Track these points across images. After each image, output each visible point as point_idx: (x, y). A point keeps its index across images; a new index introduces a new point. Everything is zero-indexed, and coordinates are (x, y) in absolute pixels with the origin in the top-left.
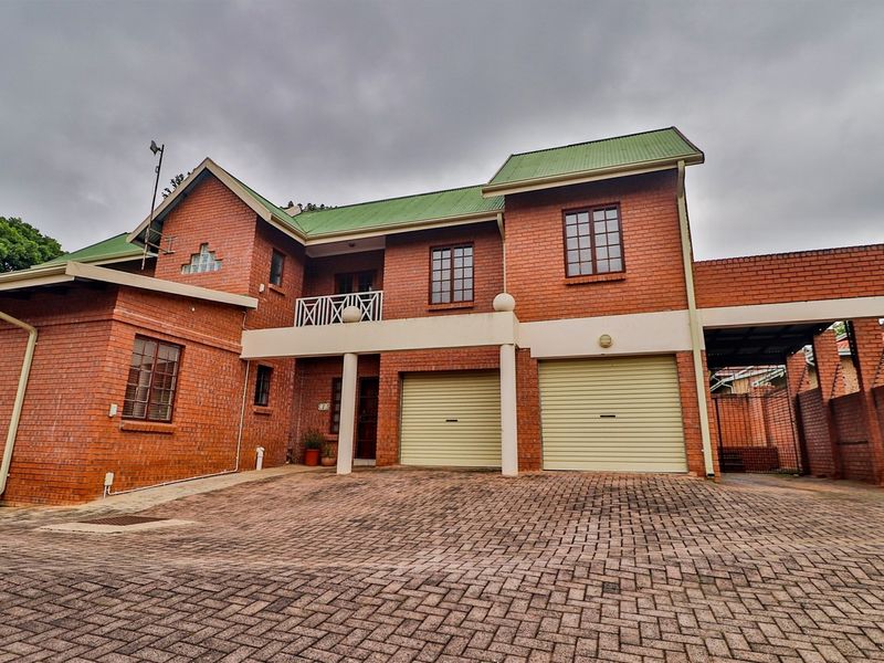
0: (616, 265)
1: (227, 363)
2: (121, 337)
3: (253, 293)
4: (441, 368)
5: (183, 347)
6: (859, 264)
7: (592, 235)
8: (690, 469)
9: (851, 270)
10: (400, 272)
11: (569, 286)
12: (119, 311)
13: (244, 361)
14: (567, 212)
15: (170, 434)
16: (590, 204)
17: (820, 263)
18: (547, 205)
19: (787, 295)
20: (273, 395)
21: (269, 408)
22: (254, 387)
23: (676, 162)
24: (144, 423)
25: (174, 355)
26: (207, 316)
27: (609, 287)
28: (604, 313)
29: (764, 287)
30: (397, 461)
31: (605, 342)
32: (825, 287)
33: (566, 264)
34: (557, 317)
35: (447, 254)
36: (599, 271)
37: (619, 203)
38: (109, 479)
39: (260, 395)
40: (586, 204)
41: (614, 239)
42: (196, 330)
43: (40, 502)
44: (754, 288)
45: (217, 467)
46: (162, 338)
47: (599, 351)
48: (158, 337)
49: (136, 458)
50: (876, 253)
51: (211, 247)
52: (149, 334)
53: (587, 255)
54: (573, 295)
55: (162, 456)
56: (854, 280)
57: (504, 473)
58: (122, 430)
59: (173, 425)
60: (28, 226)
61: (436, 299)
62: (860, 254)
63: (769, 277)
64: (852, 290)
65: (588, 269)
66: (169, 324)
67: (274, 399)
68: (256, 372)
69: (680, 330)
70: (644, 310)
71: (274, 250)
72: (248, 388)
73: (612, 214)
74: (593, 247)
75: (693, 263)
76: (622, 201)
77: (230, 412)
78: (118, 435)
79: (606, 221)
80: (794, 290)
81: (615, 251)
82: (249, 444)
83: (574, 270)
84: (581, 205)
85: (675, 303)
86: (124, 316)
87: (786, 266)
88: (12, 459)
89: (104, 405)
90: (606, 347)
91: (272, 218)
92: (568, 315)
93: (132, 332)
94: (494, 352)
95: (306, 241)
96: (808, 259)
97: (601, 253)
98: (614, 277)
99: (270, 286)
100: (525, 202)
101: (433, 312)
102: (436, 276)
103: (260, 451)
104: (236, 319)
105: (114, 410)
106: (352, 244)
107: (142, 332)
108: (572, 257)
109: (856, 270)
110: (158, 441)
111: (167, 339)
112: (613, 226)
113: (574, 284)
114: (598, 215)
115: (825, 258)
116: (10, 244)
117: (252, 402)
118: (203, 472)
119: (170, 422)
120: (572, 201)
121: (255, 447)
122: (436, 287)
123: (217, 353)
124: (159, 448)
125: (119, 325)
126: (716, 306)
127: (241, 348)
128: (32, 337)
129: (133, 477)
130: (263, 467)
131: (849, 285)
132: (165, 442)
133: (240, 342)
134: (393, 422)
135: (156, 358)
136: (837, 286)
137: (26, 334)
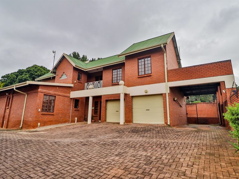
0: (150, 72)
1: (66, 99)
2: (40, 95)
3: (73, 83)
4: (114, 99)
5: (55, 96)
6: (210, 68)
7: (145, 64)
8: (165, 123)
9: (207, 70)
10: (107, 76)
11: (139, 78)
12: (39, 90)
13: (71, 99)
14: (139, 59)
15: (53, 115)
16: (144, 57)
17: (199, 68)
18: (134, 58)
19: (190, 77)
20: (79, 106)
21: (78, 109)
22: (74, 104)
23: (161, 45)
24: (47, 113)
25: (53, 98)
26: (61, 89)
27: (147, 77)
28: (146, 84)
29: (185, 76)
30: (105, 121)
31: (146, 91)
32: (200, 75)
33: (138, 72)
34: (136, 86)
35: (116, 71)
36: (146, 74)
37: (151, 56)
38: (39, 124)
39: (76, 106)
40: (143, 57)
41: (149, 65)
42: (58, 92)
43: (27, 129)
44: (182, 76)
45: (65, 122)
46: (50, 95)
47: (145, 94)
48: (49, 94)
49: (45, 120)
50: (214, 65)
51: (65, 73)
52: (47, 94)
53: (143, 70)
54: (140, 80)
55: (51, 119)
56: (208, 72)
57: (121, 124)
58: (42, 114)
59: (54, 113)
60: (45, 67)
61: (114, 82)
62: (210, 65)
63: (186, 73)
64: (208, 75)
65: (143, 73)
66: (52, 92)
67: (80, 107)
68: (74, 101)
69: (164, 88)
70: (155, 83)
71: (78, 73)
72: (72, 104)
73: (149, 59)
74: (145, 68)
75: (167, 70)
76: (151, 55)
77: (68, 110)
78: (41, 115)
79: (148, 61)
80: (192, 76)
81: (150, 68)
82: (73, 117)
83: (140, 74)
84: (142, 57)
85: (163, 81)
86: (41, 91)
87: (190, 70)
88: (23, 120)
89: (37, 109)
90: (146, 93)
91: (75, 66)
92: (138, 85)
93: (43, 94)
94: (119, 95)
95: (85, 70)
96: (196, 67)
97: (146, 69)
98: (149, 75)
99: (78, 81)
100: (130, 57)
101: (113, 85)
102: (114, 76)
103: (76, 118)
104: (69, 89)
105: (39, 110)
106: (97, 69)
107: (45, 94)
108: (140, 70)
109: (209, 69)
110: (50, 117)
111: (51, 95)
112: (149, 62)
113: (140, 77)
114: (146, 59)
115: (201, 67)
116: (41, 72)
117: (74, 108)
118: (61, 123)
119: (53, 112)
120: (140, 56)
121: (75, 118)
122: (114, 79)
123: (64, 97)
124: (50, 118)
125: (40, 93)
126: (173, 81)
127: (70, 96)
128: (26, 96)
129: (44, 124)
130: (77, 122)
131: (207, 74)
132: (52, 117)
133: (70, 94)
134: (104, 112)
135: (49, 99)
136: (203, 74)
137: (25, 95)
